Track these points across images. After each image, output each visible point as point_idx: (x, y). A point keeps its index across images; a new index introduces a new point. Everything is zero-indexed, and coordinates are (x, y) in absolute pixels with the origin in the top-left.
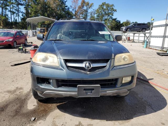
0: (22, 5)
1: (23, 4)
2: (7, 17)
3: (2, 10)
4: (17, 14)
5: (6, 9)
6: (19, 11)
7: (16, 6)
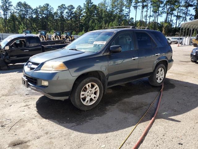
0: (191, 6)
1: (193, 5)
2: (171, 23)
3: (167, 16)
4: (184, 17)
5: (172, 14)
6: (188, 13)
7: (185, 8)
